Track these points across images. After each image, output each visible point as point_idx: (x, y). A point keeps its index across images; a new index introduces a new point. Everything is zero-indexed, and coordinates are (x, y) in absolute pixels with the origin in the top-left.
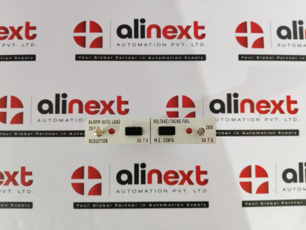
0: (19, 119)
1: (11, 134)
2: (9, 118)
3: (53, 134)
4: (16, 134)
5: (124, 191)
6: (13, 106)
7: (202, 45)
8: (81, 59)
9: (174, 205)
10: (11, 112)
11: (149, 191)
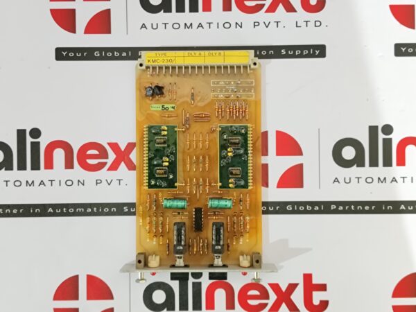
3: (15, 211)
7: (318, 24)
8: (68, 58)
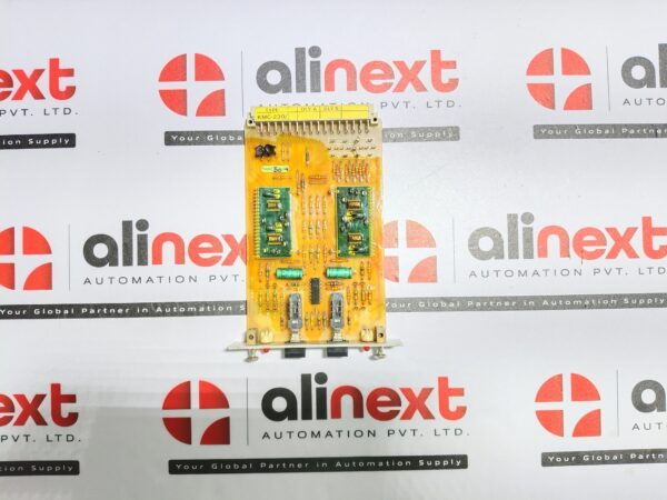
0: (42, 278)
1: (27, 312)
2: (21, 277)
4: (37, 312)
5: (278, 435)
6: (28, 250)
9: (390, 464)
10: (25, 264)
11: (335, 434)
